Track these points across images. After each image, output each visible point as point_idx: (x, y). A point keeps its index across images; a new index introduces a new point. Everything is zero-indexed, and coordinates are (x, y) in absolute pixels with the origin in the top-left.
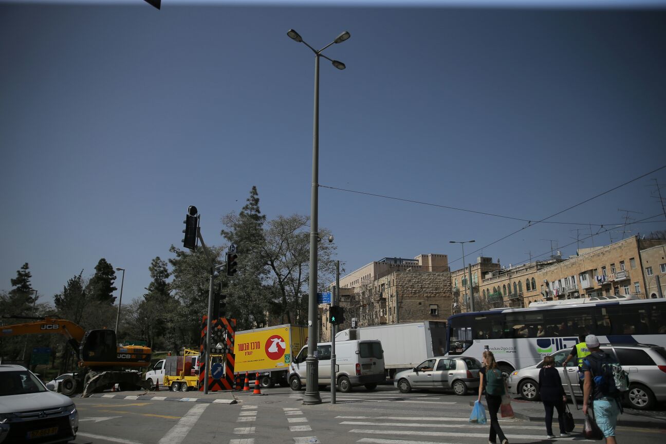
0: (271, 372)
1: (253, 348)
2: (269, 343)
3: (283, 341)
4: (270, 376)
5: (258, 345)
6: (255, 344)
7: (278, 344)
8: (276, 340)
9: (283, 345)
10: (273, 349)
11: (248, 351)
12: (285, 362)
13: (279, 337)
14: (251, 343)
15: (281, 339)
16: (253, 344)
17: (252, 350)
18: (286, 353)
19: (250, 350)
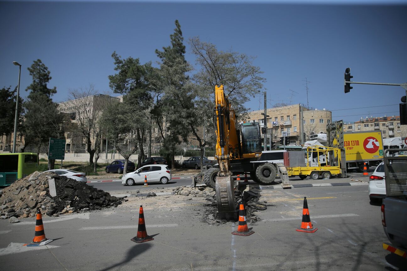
0: (369, 161)
1: (353, 144)
2: (366, 142)
3: (377, 141)
4: (369, 164)
5: (357, 143)
6: (355, 142)
7: (373, 143)
8: (372, 140)
9: (377, 144)
10: (370, 146)
11: (349, 147)
12: (380, 155)
13: (374, 138)
14: (352, 141)
15: (375, 140)
16: (353, 142)
17: (353, 146)
18: (380, 149)
19: (351, 146)
